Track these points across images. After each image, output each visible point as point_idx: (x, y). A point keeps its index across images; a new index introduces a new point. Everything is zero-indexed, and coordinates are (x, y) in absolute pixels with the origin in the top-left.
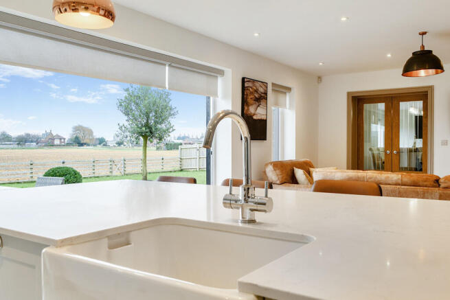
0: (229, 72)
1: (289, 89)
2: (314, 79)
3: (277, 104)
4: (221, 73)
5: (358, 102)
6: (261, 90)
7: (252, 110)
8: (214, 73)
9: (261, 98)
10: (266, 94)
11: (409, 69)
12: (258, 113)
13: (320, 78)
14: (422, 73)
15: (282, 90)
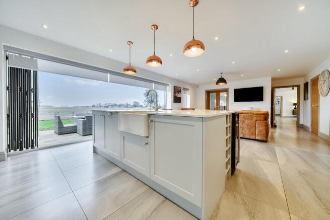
0: (170, 85)
1: (188, 89)
2: (196, 87)
3: (184, 93)
4: (168, 85)
5: (208, 93)
6: (179, 89)
7: (177, 95)
8: (166, 85)
9: (180, 92)
10: (181, 90)
11: (217, 83)
12: (178, 95)
13: (198, 86)
14: (221, 84)
15: (186, 89)
